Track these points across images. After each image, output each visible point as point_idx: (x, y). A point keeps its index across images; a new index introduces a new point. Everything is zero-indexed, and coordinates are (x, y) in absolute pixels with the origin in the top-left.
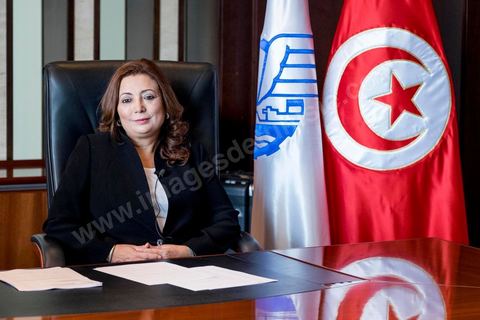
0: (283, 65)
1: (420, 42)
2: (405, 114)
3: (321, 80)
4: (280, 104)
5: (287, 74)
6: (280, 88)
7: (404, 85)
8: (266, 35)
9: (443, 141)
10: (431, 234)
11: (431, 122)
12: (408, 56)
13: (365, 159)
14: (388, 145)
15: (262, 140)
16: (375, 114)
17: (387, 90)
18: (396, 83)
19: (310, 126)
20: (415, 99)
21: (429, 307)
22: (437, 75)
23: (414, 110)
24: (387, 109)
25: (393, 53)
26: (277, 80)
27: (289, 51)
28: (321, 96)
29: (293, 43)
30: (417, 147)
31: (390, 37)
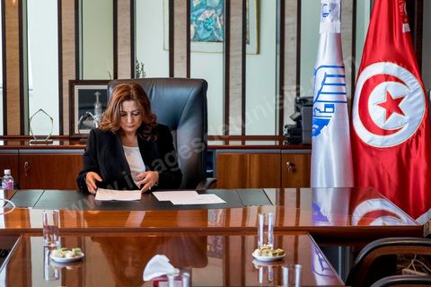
0: (323, 84)
1: (404, 71)
2: (395, 114)
4: (321, 106)
5: (326, 89)
6: (322, 97)
7: (394, 97)
9: (419, 132)
11: (411, 119)
12: (397, 80)
13: (371, 140)
14: (385, 132)
16: (377, 114)
17: (383, 99)
18: (389, 95)
20: (400, 105)
22: (416, 91)
23: (400, 112)
24: (383, 111)
25: (387, 78)
26: (320, 93)
27: (326, 76)
29: (329, 71)
30: (402, 135)
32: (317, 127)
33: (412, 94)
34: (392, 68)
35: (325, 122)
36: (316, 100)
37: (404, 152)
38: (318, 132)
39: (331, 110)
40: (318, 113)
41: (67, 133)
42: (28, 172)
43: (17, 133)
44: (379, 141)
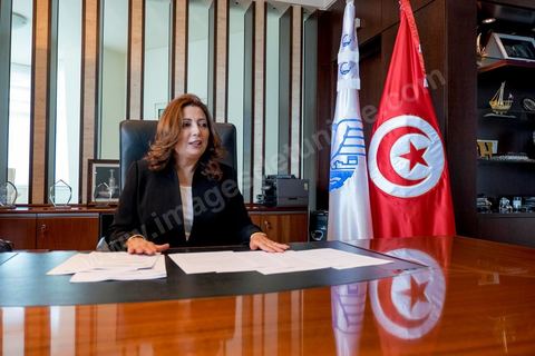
0: (346, 137)
1: (426, 124)
2: (418, 165)
3: (367, 146)
4: (344, 159)
5: (348, 142)
6: (343, 150)
7: (417, 148)
8: (336, 121)
9: (441, 180)
10: (435, 234)
11: (434, 169)
12: (419, 131)
13: (394, 191)
14: (409, 183)
15: (334, 180)
16: (400, 165)
17: (407, 150)
18: (412, 147)
19: (361, 172)
20: (424, 156)
21: (435, 277)
22: (436, 143)
23: (423, 162)
24: (407, 162)
25: (410, 130)
26: (342, 145)
27: (349, 129)
28: (367, 155)
29: (351, 124)
30: (425, 184)
31: (408, 120)
32: (339, 179)
33: (433, 146)
34: (415, 121)
35: (348, 175)
36: (338, 153)
37: (427, 202)
38: (340, 184)
39: (354, 162)
40: (340, 166)
41: (85, 202)
42: (45, 233)
43: (41, 202)
44: (402, 192)
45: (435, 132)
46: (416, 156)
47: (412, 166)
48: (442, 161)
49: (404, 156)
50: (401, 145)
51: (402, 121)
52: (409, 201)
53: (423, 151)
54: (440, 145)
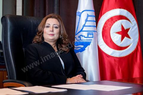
2: (126, 38)
7: (125, 28)
9: (137, 47)
15: (79, 47)
17: (120, 30)
24: (120, 36)
26: (84, 26)
27: (88, 16)
29: (90, 13)
30: (129, 49)
31: (121, 12)
32: (82, 46)
33: (133, 27)
34: (124, 12)
36: (81, 31)
38: (83, 50)
39: (92, 36)
40: (83, 38)
44: (117, 54)
45: (134, 19)
46: (124, 33)
47: (122, 39)
48: (137, 36)
49: (118, 33)
50: (117, 26)
51: (117, 12)
52: (121, 59)
53: (128, 30)
54: (136, 26)
